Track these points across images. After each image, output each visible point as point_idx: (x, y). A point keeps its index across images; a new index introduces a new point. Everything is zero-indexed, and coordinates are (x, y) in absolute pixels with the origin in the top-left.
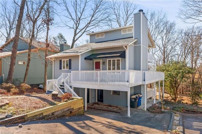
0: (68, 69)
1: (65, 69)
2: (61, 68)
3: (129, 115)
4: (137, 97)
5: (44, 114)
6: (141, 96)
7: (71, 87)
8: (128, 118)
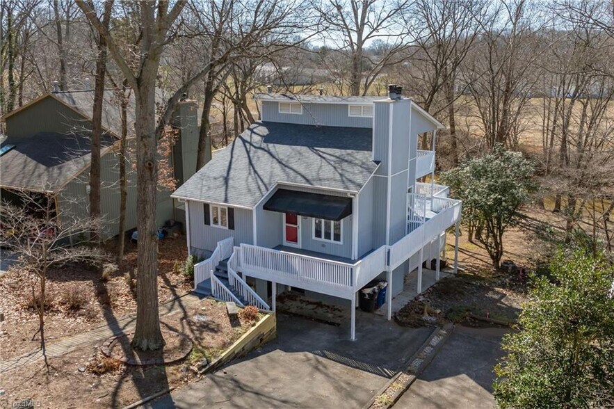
0: (227, 228)
1: (219, 226)
2: (207, 222)
3: (353, 337)
4: (374, 292)
5: (236, 352)
6: (386, 284)
7: (240, 274)
8: (349, 343)
